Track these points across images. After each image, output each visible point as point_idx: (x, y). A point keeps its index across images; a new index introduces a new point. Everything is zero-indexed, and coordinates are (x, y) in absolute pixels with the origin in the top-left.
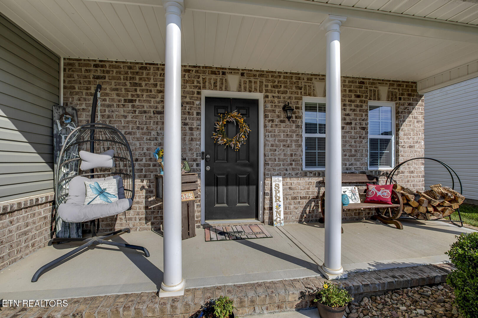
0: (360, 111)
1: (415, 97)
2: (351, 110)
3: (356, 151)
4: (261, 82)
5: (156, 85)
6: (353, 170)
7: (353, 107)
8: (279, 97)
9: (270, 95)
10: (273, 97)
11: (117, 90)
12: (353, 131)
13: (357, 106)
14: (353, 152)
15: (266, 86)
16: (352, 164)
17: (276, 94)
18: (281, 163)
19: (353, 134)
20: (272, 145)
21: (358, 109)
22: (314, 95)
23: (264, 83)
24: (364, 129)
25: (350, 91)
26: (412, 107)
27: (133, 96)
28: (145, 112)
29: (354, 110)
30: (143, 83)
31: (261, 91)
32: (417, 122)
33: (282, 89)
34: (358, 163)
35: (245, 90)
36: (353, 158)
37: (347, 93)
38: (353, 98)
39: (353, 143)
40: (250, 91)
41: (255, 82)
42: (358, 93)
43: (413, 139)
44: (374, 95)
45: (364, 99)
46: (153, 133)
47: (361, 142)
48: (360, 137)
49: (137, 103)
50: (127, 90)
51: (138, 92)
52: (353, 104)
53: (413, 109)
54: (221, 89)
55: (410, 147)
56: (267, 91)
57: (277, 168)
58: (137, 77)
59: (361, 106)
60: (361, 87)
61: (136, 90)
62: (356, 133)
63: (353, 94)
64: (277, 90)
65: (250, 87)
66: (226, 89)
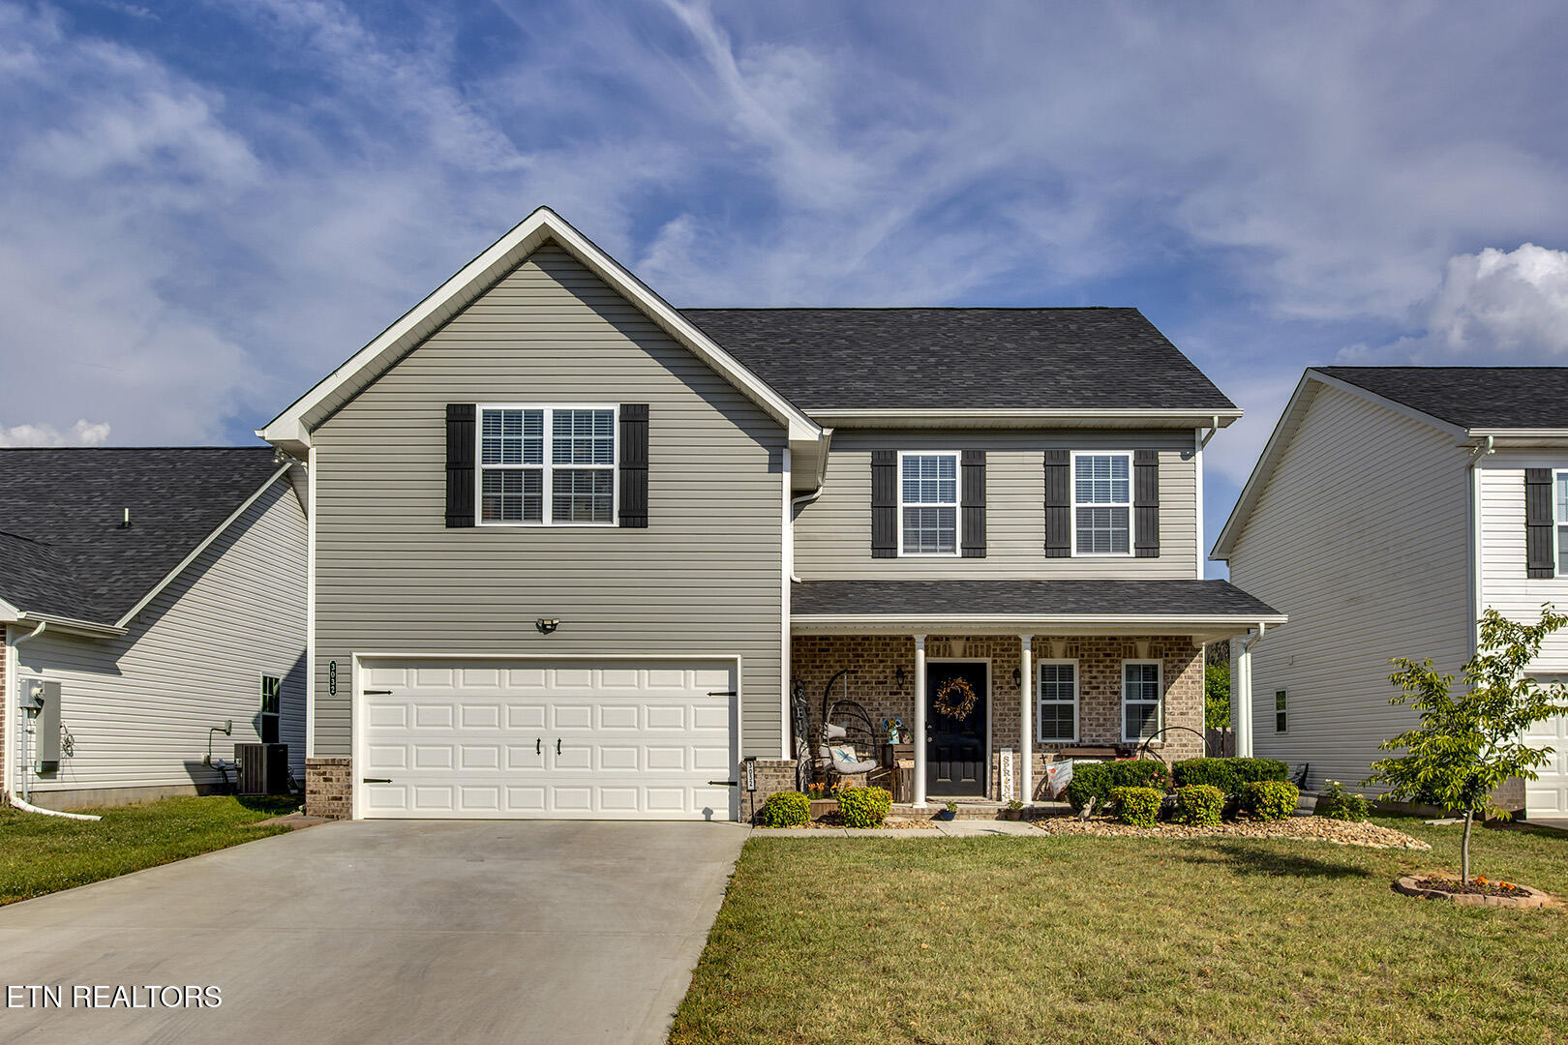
0: (1110, 672)
1: (1189, 652)
2: (1098, 671)
3: (1105, 719)
4: (989, 646)
5: (877, 655)
6: (1102, 743)
7: (1101, 669)
8: (1009, 662)
9: (998, 659)
10: (1003, 661)
11: (840, 661)
12: (1101, 696)
13: (1107, 667)
14: (1101, 721)
15: (995, 650)
16: (1100, 736)
17: (1006, 658)
18: (1012, 734)
19: (1101, 700)
20: (1001, 715)
21: (1108, 670)
22: (1052, 657)
23: (992, 647)
24: (1116, 693)
25: (1097, 650)
26: (1184, 664)
27: (855, 667)
28: (867, 683)
29: (1102, 672)
30: (866, 654)
31: (988, 656)
32: (1192, 682)
33: (1013, 652)
34: (1108, 734)
35: (971, 656)
36: (1101, 728)
37: (1094, 652)
38: (1101, 657)
39: (1101, 711)
40: (976, 656)
41: (982, 647)
42: (1108, 652)
43: (1186, 704)
44: (1130, 652)
45: (1115, 658)
46: (875, 704)
47: (1113, 709)
48: (1111, 703)
49: (859, 674)
50: (849, 661)
51: (861, 663)
52: (1101, 665)
53: (1186, 666)
54: (944, 656)
55: (1182, 714)
56: (995, 655)
57: (1006, 739)
58: (860, 648)
59: (1112, 667)
60: (1112, 644)
61: (858, 661)
62: (1105, 698)
63: (1101, 653)
64: (1006, 653)
65: (977, 652)
66: (950, 656)
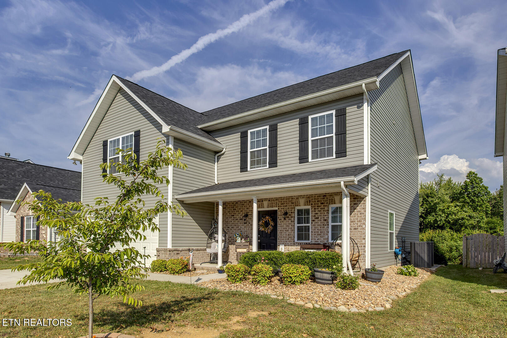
0: (323, 211)
1: (359, 199)
2: (318, 211)
3: (321, 232)
4: (276, 203)
5: (240, 209)
6: (319, 242)
7: (319, 209)
8: (284, 209)
9: (280, 208)
10: (281, 208)
11: (229, 212)
12: (319, 222)
13: (322, 209)
14: (319, 233)
15: (279, 204)
16: (318, 239)
17: (283, 207)
18: (284, 238)
19: (319, 223)
20: (281, 231)
21: (322, 210)
22: (300, 206)
23: (278, 203)
24: (325, 220)
25: (318, 201)
26: (356, 205)
27: (234, 214)
28: (237, 219)
29: (320, 211)
30: (237, 209)
31: (276, 207)
32: (360, 214)
33: (285, 205)
34: (322, 238)
35: (270, 207)
36: (319, 236)
37: (316, 202)
38: (320, 204)
39: (319, 228)
40: (272, 207)
41: (274, 203)
42: (323, 202)
43: (357, 224)
44: (332, 201)
45: (326, 204)
46: (240, 227)
47: (324, 227)
48: (323, 225)
49: (235, 216)
50: (232, 212)
51: (235, 212)
52: (319, 208)
53: (357, 206)
54: (261, 208)
55: (355, 229)
56: (279, 206)
57: (282, 241)
58: (235, 206)
59: (324, 208)
60: (324, 198)
61: (234, 211)
62: (321, 223)
63: (319, 203)
64: (283, 205)
65: (272, 205)
66: (263, 208)
